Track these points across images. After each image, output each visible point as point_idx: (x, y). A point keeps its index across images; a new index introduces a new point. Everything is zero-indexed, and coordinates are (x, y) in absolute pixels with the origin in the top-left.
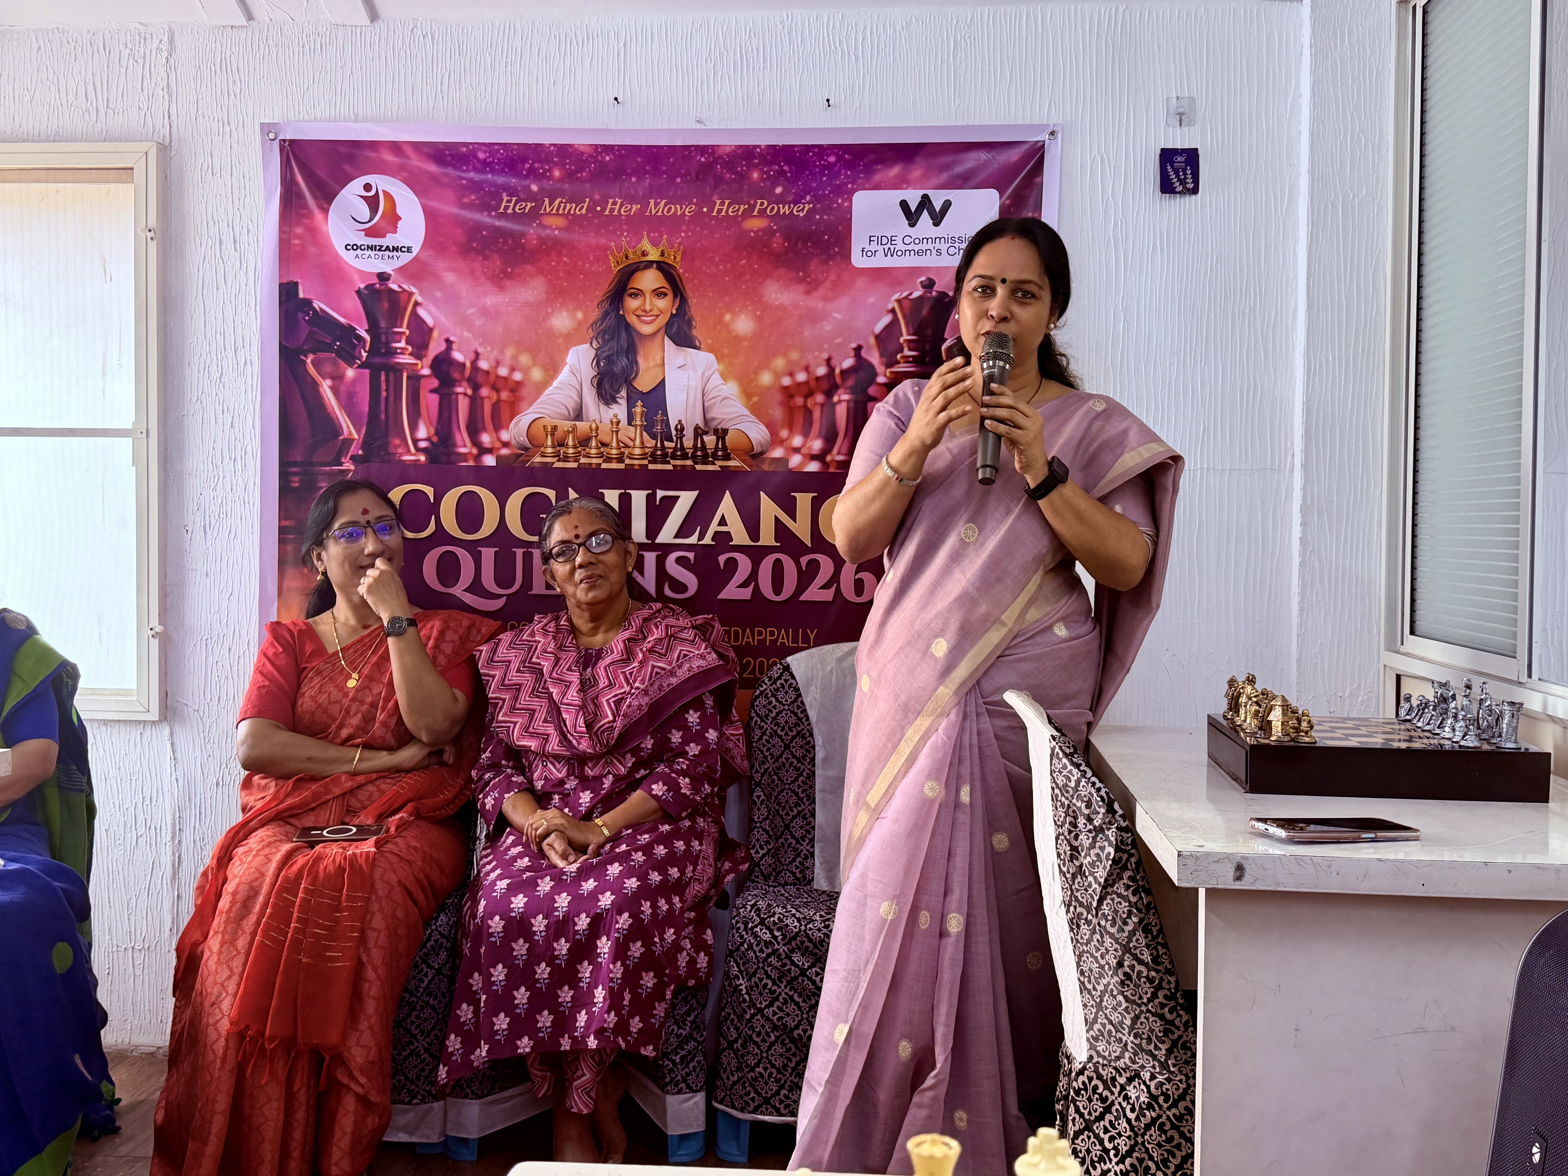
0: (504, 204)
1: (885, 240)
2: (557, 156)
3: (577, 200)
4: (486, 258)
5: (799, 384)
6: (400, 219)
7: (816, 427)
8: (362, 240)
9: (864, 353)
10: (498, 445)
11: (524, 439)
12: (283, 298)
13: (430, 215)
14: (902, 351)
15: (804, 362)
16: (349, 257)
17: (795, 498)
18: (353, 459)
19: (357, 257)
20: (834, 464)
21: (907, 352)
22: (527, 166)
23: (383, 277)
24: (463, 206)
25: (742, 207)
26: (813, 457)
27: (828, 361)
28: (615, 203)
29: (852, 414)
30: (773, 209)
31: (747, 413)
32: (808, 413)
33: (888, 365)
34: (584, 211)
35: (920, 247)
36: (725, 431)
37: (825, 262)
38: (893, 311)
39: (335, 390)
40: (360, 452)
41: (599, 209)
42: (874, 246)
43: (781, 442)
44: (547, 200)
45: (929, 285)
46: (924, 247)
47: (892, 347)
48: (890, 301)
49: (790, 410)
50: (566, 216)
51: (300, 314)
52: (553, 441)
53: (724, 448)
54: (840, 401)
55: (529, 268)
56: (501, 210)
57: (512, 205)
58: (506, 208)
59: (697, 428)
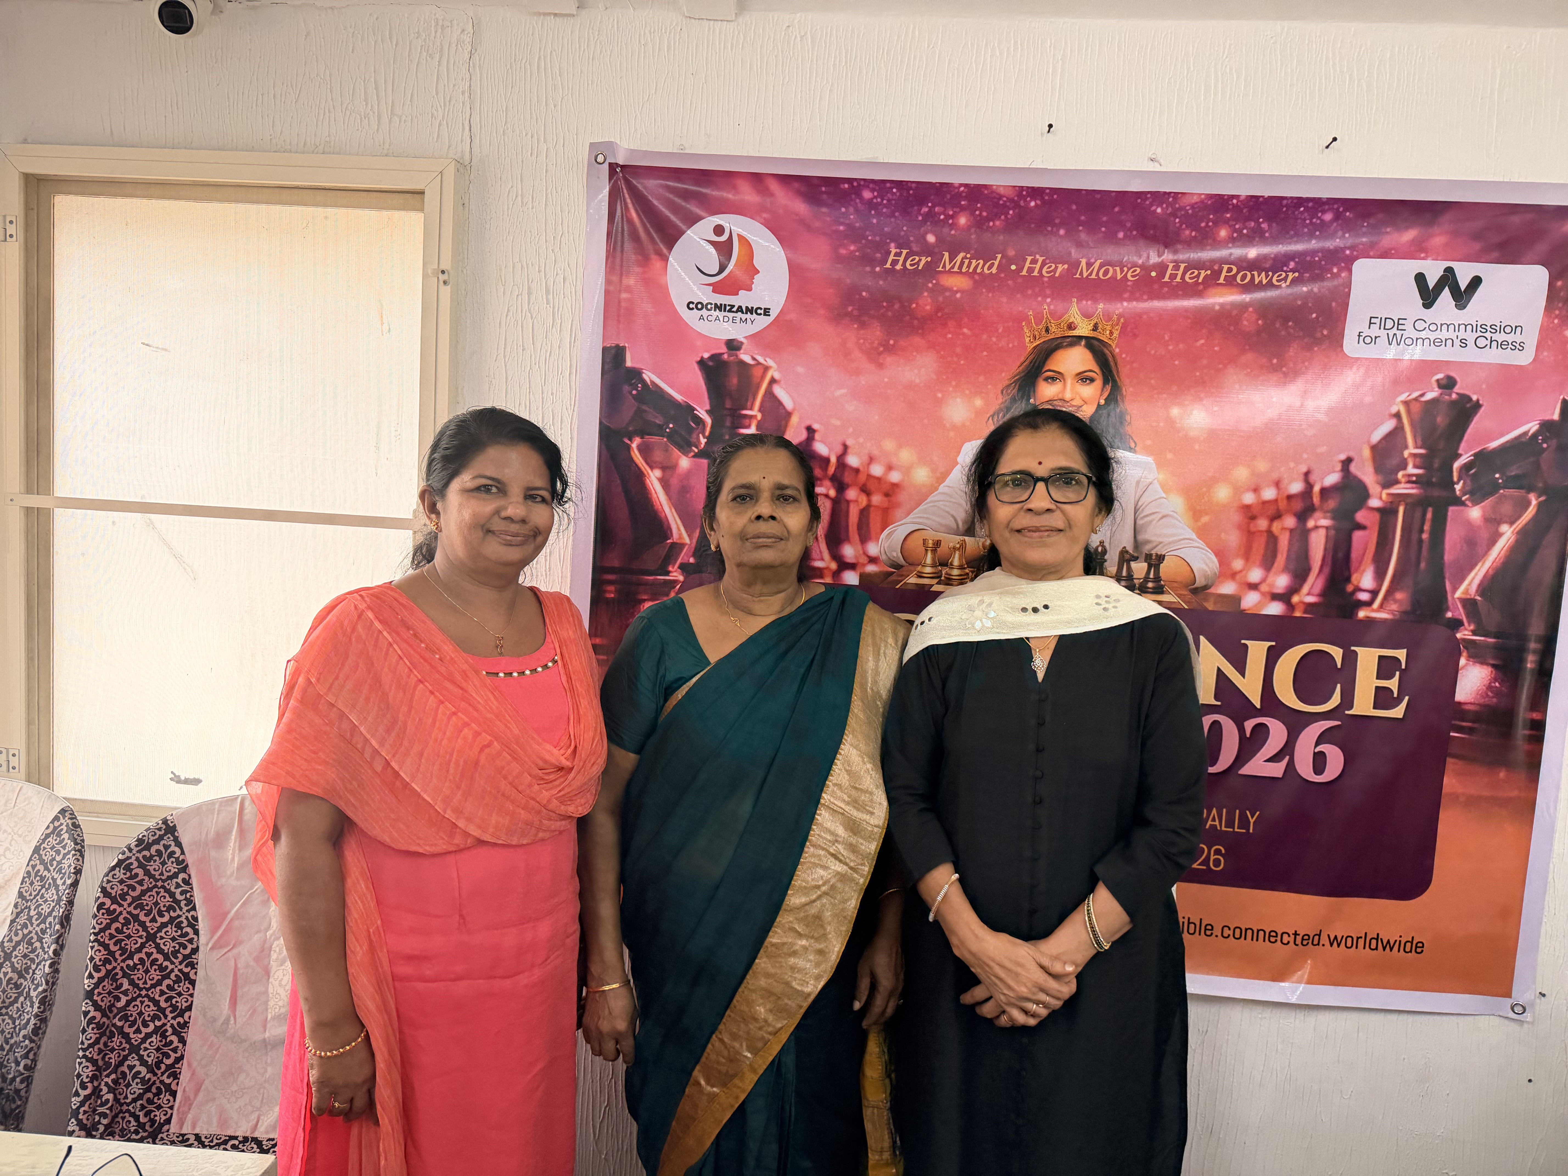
0: (891, 257)
1: (1389, 324)
2: (965, 198)
3: (986, 255)
4: (863, 325)
5: (1265, 503)
6: (758, 272)
7: (1281, 559)
8: (707, 296)
9: (1353, 468)
10: (863, 560)
11: (897, 555)
12: (606, 367)
13: (794, 270)
14: (1405, 468)
15: (1275, 476)
16: (691, 318)
17: (1246, 646)
18: (683, 567)
19: (701, 318)
20: (1302, 607)
21: (1411, 470)
22: (925, 210)
23: (733, 345)
24: (839, 259)
25: (1203, 274)
26: (1275, 597)
27: (1307, 474)
28: (1034, 261)
29: (1331, 545)
30: (1244, 277)
31: (1194, 536)
32: (1272, 539)
33: (1386, 485)
34: (994, 270)
35: (1437, 334)
36: (1161, 558)
37: (1309, 348)
38: (1397, 415)
39: (665, 483)
40: (692, 560)
41: (1013, 267)
42: (1375, 331)
43: (1233, 575)
44: (946, 255)
45: (1448, 384)
46: (1444, 334)
47: (1394, 461)
48: (1392, 402)
49: (1249, 535)
50: (971, 275)
51: (626, 388)
52: (933, 559)
53: (1157, 579)
54: (1316, 527)
55: (917, 340)
56: (888, 266)
57: (902, 259)
58: (895, 262)
59: (1124, 552)
